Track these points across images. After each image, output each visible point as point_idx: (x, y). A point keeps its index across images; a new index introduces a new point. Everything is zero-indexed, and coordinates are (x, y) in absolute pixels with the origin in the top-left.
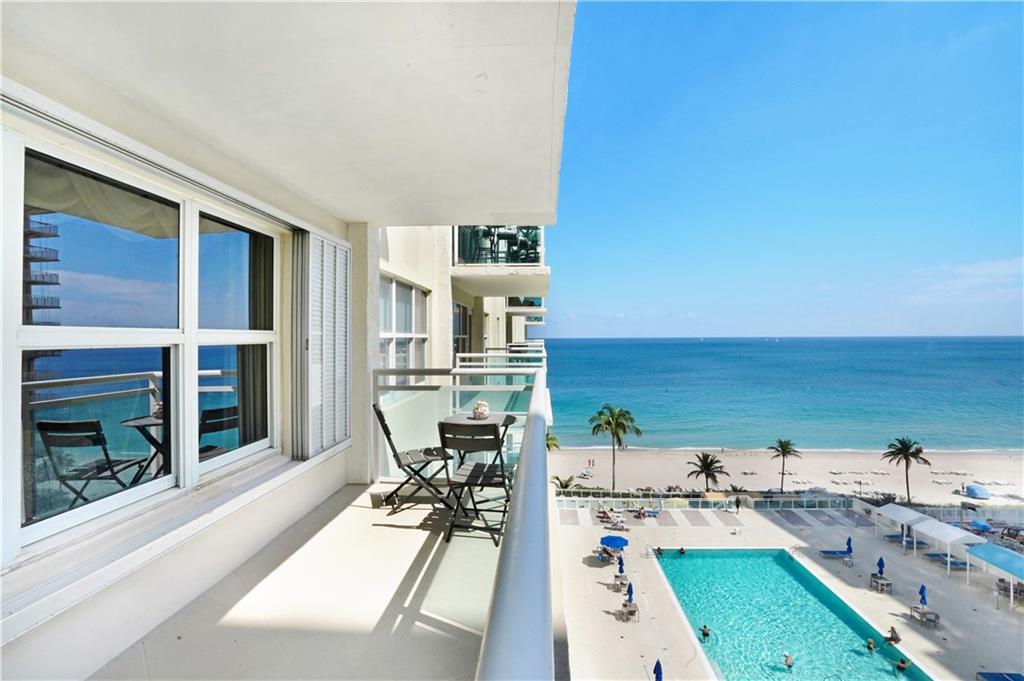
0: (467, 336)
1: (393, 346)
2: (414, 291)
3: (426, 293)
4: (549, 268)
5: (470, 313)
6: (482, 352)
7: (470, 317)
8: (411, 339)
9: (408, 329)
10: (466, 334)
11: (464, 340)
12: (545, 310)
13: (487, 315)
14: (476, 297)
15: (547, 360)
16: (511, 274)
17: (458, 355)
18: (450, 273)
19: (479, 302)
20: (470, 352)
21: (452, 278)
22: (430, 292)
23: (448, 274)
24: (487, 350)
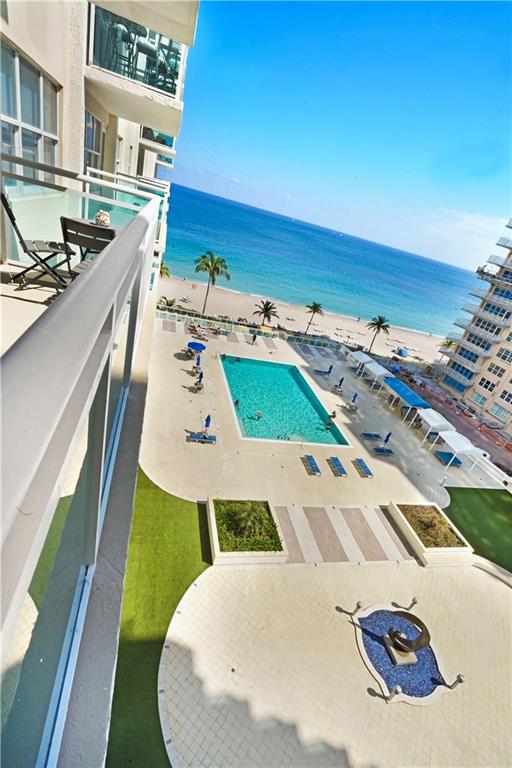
0: (99, 154)
1: (18, 136)
2: (41, 79)
3: (56, 87)
5: (103, 130)
6: (113, 173)
7: (104, 134)
8: (40, 135)
9: (36, 123)
10: (98, 151)
11: (96, 156)
12: (174, 152)
14: (111, 116)
17: (88, 168)
18: (84, 73)
19: (113, 119)
20: (102, 169)
21: (86, 79)
22: (61, 87)
23: (81, 73)
24: (118, 174)
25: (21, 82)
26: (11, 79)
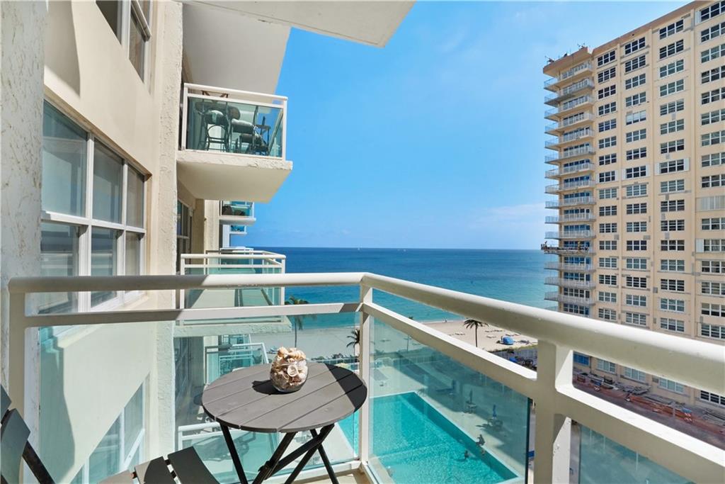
0: (188, 238)
2: (126, 167)
3: (144, 176)
4: (291, 162)
5: (191, 214)
6: (202, 253)
7: (191, 218)
8: (120, 232)
9: (115, 216)
10: (187, 236)
11: (185, 240)
12: (255, 219)
13: (205, 219)
14: (197, 200)
15: (286, 262)
16: (250, 166)
17: (182, 255)
18: (176, 158)
19: (200, 204)
20: (190, 253)
21: (178, 164)
22: (149, 175)
23: (173, 159)
24: (207, 252)
25: (95, 172)
26: (79, 170)
